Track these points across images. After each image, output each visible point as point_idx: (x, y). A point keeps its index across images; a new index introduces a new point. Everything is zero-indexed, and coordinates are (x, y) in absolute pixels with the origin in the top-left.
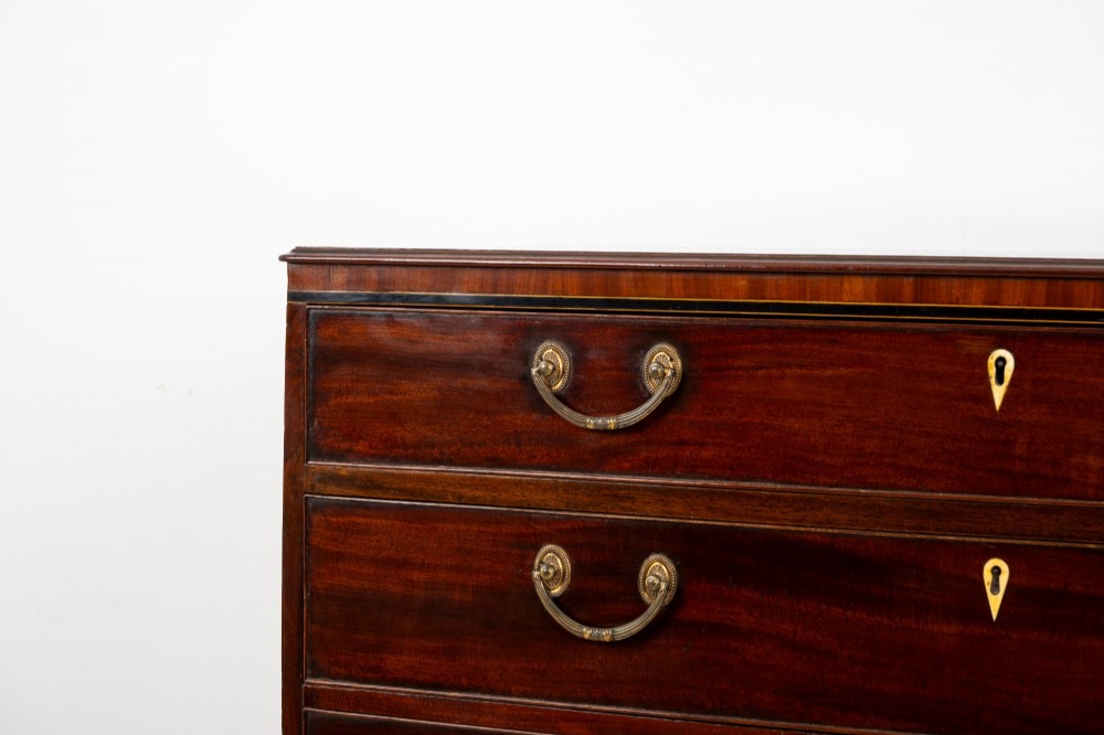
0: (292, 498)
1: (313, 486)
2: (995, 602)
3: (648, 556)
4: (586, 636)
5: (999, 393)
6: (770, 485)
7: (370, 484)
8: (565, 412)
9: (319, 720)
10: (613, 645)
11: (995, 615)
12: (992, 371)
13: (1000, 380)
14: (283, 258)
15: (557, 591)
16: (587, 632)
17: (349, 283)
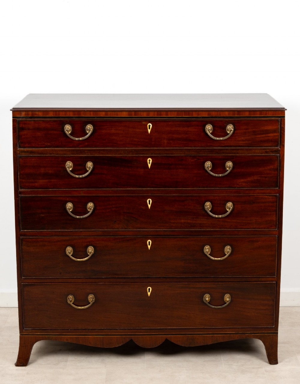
0: (15, 156)
1: (19, 153)
2: (149, 165)
3: (87, 162)
4: (77, 177)
5: (149, 131)
6: (110, 148)
7: (31, 152)
8: (72, 137)
9: (22, 197)
10: (82, 178)
11: (149, 168)
12: (148, 127)
13: (149, 128)
14: (11, 110)
15: (71, 169)
16: (77, 176)
17: (25, 114)
